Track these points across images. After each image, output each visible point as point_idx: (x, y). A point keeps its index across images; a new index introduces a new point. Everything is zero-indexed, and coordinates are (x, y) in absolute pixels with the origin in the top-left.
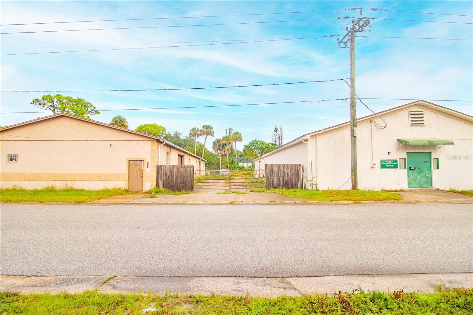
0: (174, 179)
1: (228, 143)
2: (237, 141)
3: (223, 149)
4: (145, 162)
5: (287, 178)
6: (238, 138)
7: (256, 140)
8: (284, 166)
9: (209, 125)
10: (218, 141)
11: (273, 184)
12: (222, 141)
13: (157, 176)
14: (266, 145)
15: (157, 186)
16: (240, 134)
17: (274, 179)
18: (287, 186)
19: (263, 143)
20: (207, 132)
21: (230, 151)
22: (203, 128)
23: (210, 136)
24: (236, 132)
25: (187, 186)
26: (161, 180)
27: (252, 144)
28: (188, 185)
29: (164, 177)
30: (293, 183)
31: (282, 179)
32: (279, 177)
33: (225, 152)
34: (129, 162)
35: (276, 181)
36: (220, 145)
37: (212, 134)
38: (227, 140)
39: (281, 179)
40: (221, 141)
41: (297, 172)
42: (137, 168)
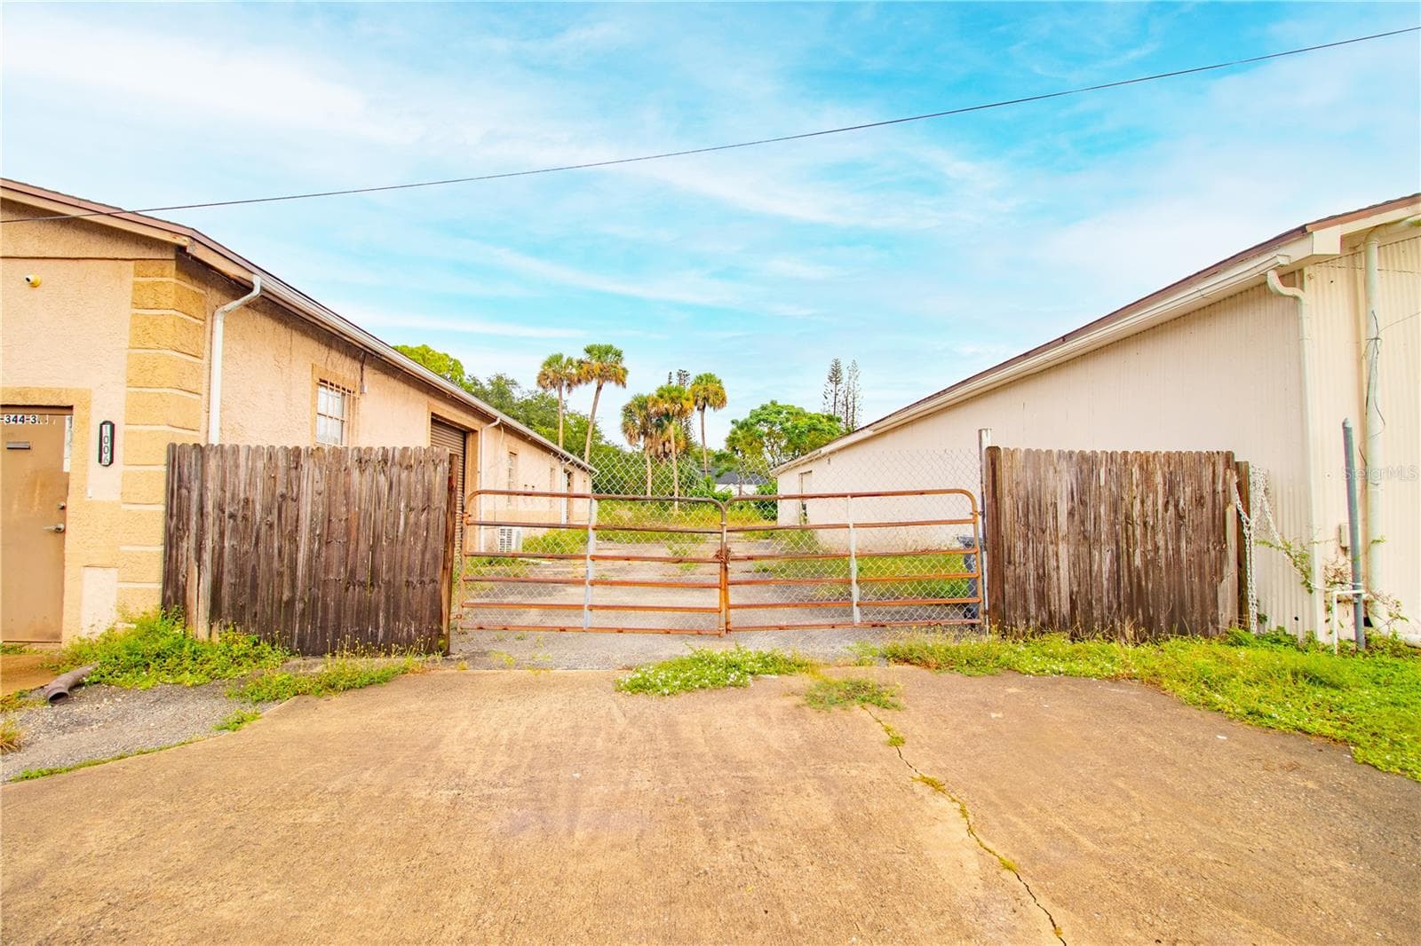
0: (301, 557)
1: (679, 412)
2: (707, 407)
3: (659, 432)
4: (87, 422)
5: (1144, 554)
6: (710, 396)
7: (773, 403)
8: (1121, 462)
9: (609, 344)
10: (642, 404)
11: (1042, 598)
12: (655, 403)
13: (167, 529)
14: (811, 418)
15: (165, 603)
16: (719, 382)
17: (1053, 563)
18: (1146, 611)
19: (798, 414)
20: (601, 370)
21: (682, 443)
22: (588, 355)
23: (613, 383)
24: (706, 375)
25: (397, 607)
26: (199, 559)
27: (758, 418)
28: (408, 602)
29: (222, 534)
30: (1181, 592)
31: (1108, 557)
32: (1086, 540)
33: (664, 444)
35: (1064, 572)
36: (648, 417)
37: (620, 379)
38: (673, 400)
39: (1104, 561)
40: (654, 405)
41: (1207, 510)
42: (27, 462)
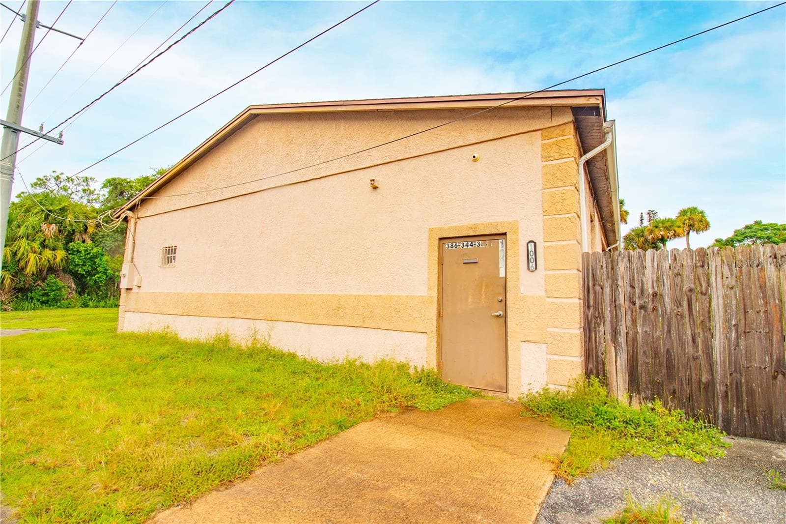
0: (718, 344)
2: (692, 231)
4: (516, 242)
6: (694, 223)
7: (758, 223)
10: (639, 233)
13: (586, 317)
15: (588, 374)
16: (701, 212)
26: (615, 340)
29: (634, 322)
34: (440, 249)
42: (476, 271)
